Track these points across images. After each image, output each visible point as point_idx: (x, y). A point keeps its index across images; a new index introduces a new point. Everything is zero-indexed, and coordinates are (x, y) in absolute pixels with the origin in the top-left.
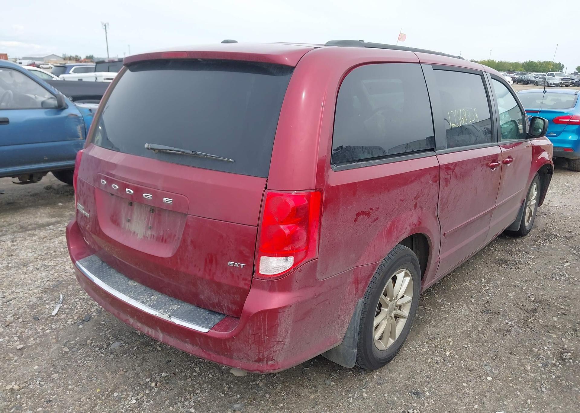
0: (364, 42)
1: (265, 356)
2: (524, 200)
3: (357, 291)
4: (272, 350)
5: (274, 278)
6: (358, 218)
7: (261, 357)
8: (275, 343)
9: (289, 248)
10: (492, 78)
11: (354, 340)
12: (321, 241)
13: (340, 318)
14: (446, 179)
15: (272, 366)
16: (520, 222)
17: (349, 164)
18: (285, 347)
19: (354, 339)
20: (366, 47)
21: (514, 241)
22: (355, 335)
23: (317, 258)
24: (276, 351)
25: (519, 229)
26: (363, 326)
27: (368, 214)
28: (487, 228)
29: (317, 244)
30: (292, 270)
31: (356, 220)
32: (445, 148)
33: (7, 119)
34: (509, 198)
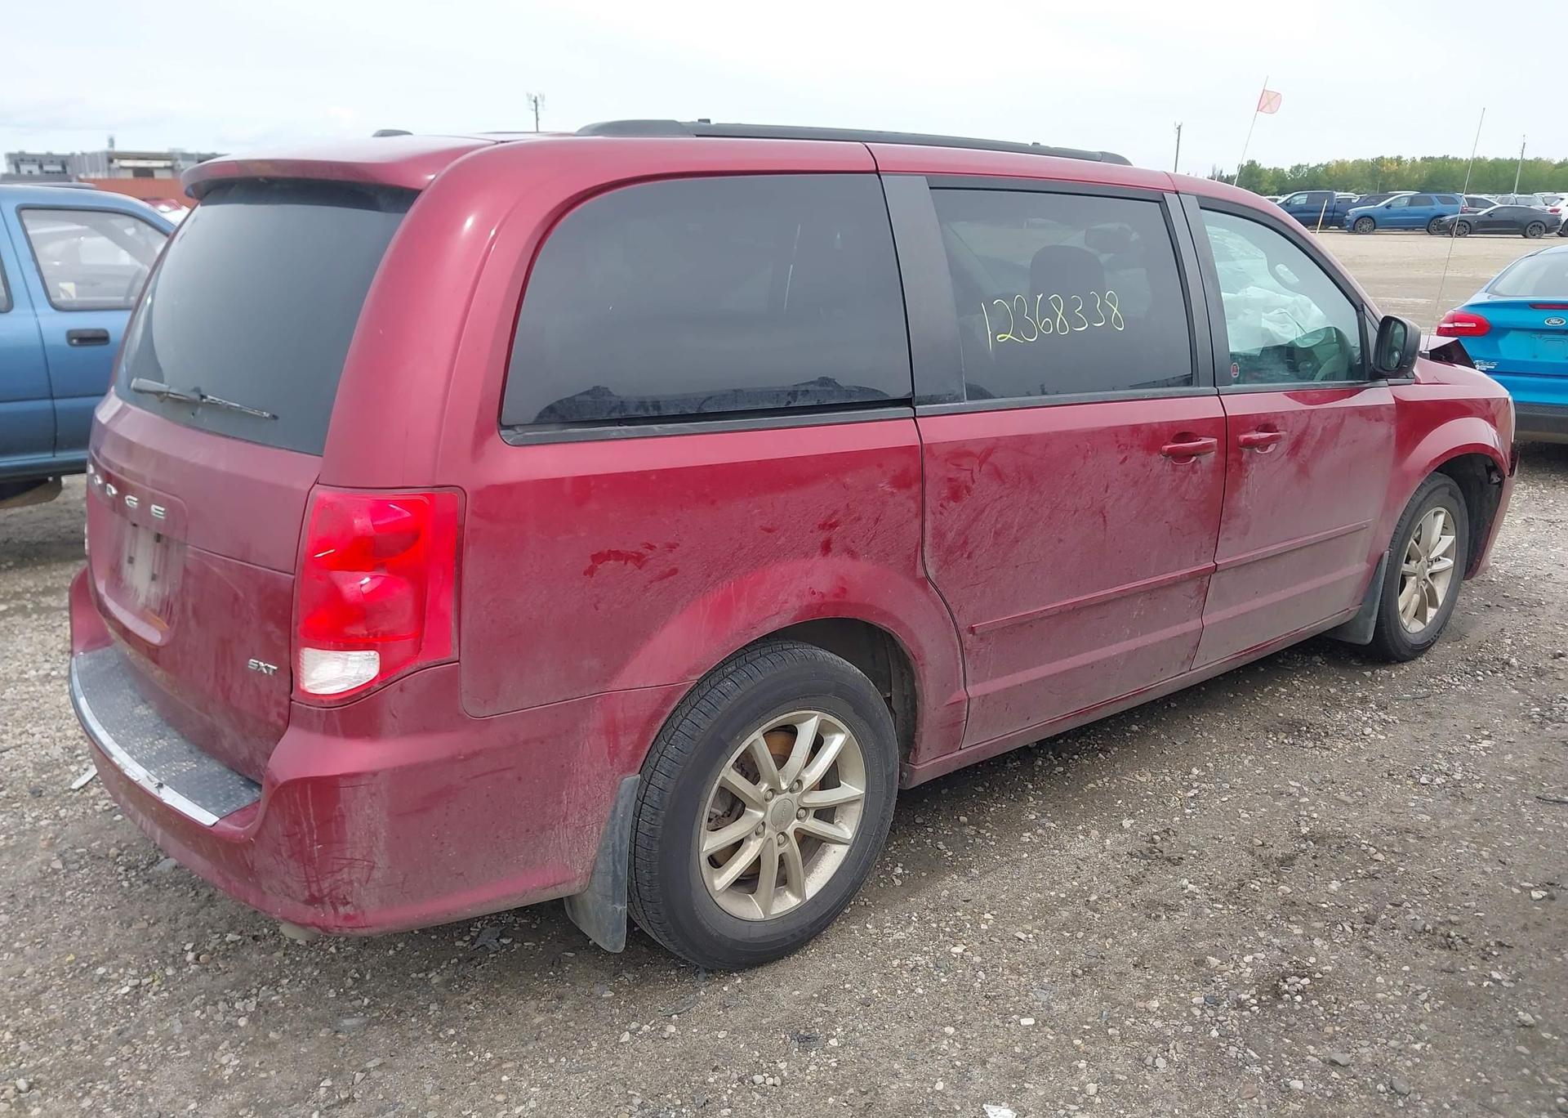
0: (713, 122)
1: (326, 891)
2: (1382, 556)
3: (613, 754)
4: (339, 878)
5: (330, 702)
6: (599, 566)
7: (316, 894)
8: (345, 862)
9: (360, 630)
10: (1201, 208)
11: (613, 880)
12: (466, 616)
13: (571, 820)
14: (950, 480)
15: (348, 917)
16: (1374, 618)
17: (571, 430)
18: (377, 874)
19: (615, 877)
20: (697, 136)
22: (619, 867)
23: (458, 661)
24: (351, 882)
25: (1370, 638)
26: (656, 849)
27: (639, 559)
28: (1193, 625)
29: (453, 625)
30: (377, 686)
31: (590, 572)
32: (957, 399)
33: (105, 331)
34: (1283, 544)
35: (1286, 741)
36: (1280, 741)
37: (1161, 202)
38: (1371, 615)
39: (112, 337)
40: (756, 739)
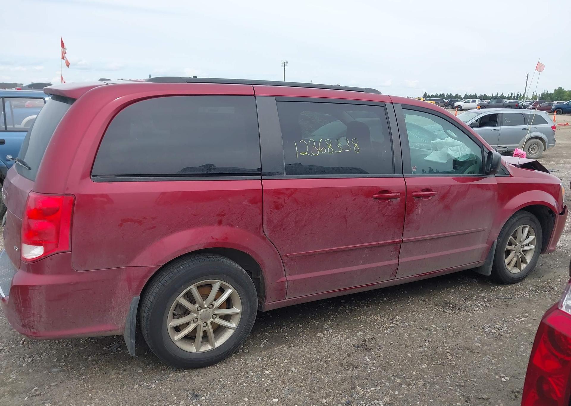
1: (27, 323)
2: (494, 242)
3: (130, 288)
4: (30, 319)
5: (29, 261)
6: (124, 224)
7: (24, 324)
8: (32, 314)
9: (36, 239)
10: (403, 108)
11: (130, 331)
12: (74, 237)
13: (115, 309)
14: (274, 202)
15: (34, 333)
16: (491, 266)
17: (118, 178)
18: (42, 319)
19: (131, 330)
20: (187, 82)
21: (492, 287)
22: (132, 327)
23: (71, 252)
24: (34, 321)
25: (490, 273)
27: (140, 222)
28: (395, 261)
29: (69, 239)
30: (43, 257)
31: (121, 225)
32: (281, 174)
33: (4, 140)
34: (438, 235)
35: (441, 310)
36: (439, 310)
37: (384, 106)
38: (490, 264)
39: (6, 142)
40: (193, 288)
